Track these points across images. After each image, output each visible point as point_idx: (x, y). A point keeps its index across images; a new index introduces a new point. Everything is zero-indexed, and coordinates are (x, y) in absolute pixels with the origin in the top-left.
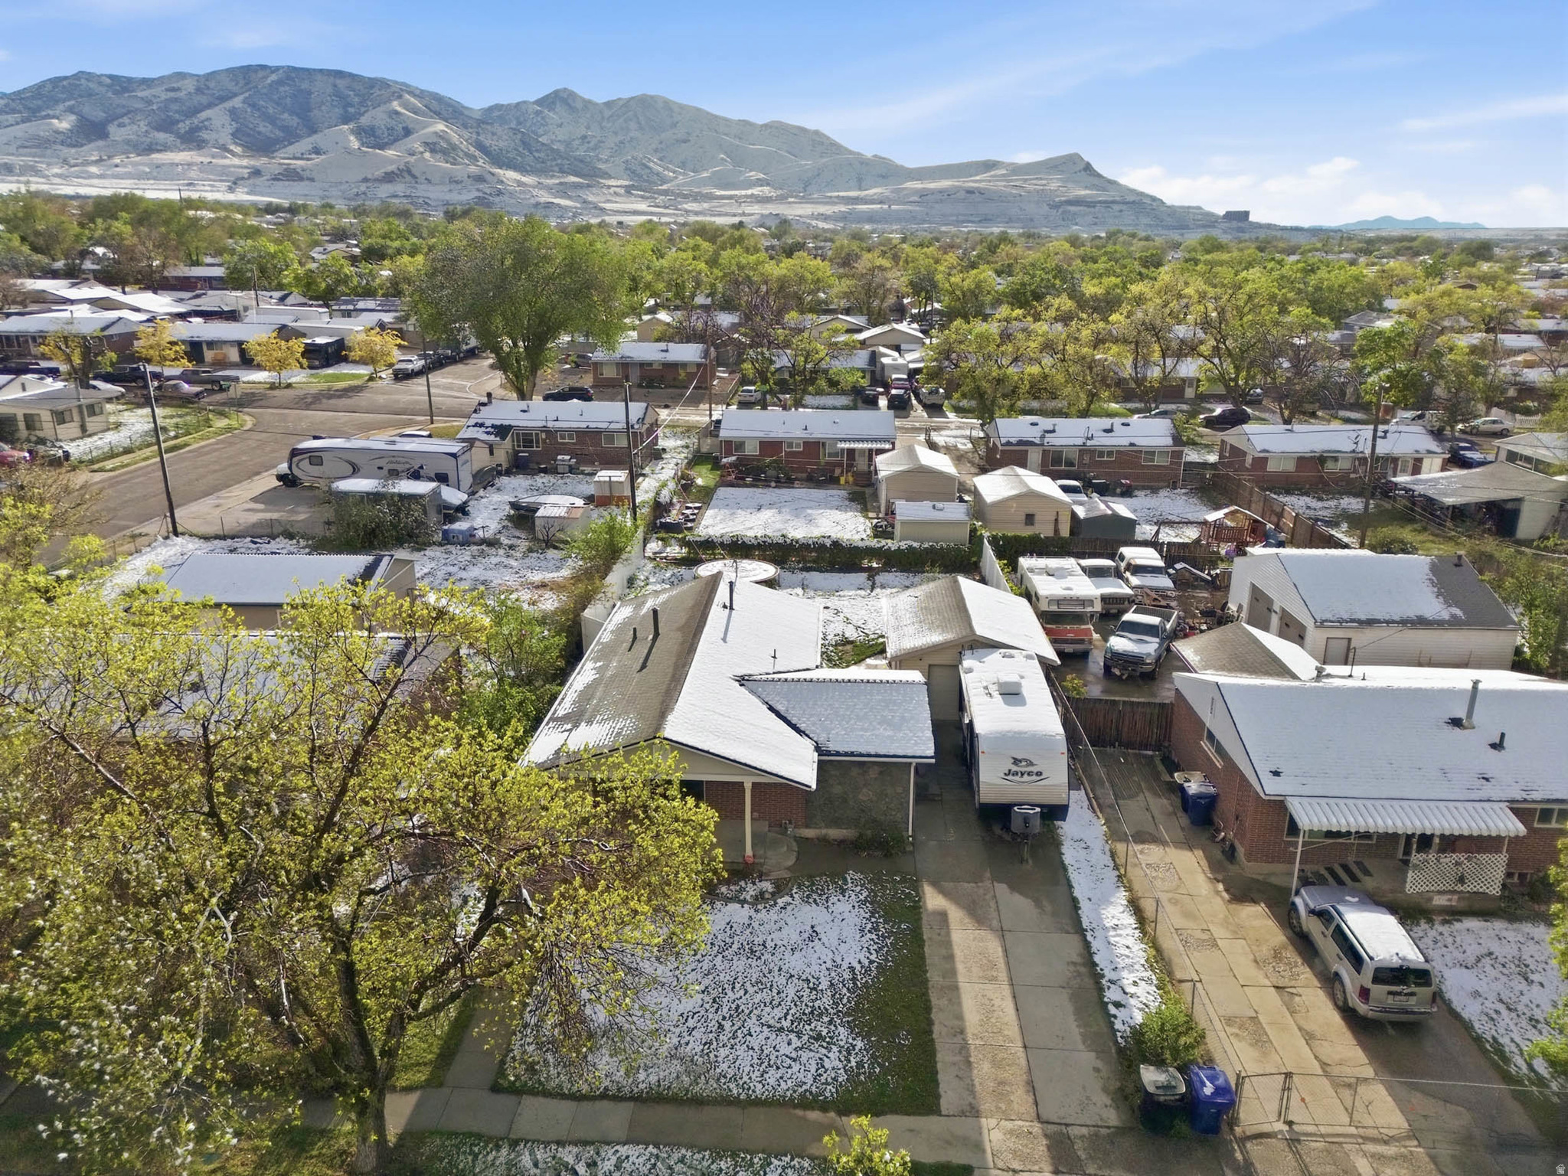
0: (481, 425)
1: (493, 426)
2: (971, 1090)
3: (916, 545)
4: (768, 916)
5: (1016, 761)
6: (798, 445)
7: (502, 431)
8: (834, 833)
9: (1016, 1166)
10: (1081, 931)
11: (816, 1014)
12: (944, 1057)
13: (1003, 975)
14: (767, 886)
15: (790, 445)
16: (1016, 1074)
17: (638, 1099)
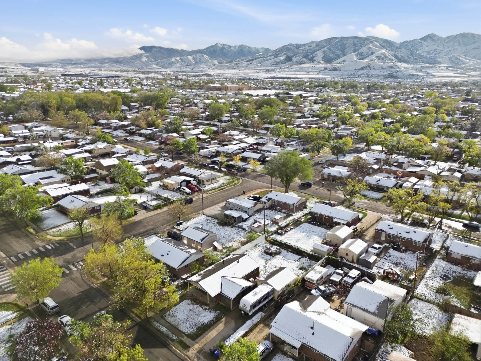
2: (200, 341)
4: (204, 311)
7: (270, 199)
8: (223, 305)
9: (194, 349)
10: (235, 331)
11: (195, 325)
12: (202, 336)
13: (219, 332)
14: (208, 308)
15: (325, 216)
16: (206, 342)
17: (171, 324)
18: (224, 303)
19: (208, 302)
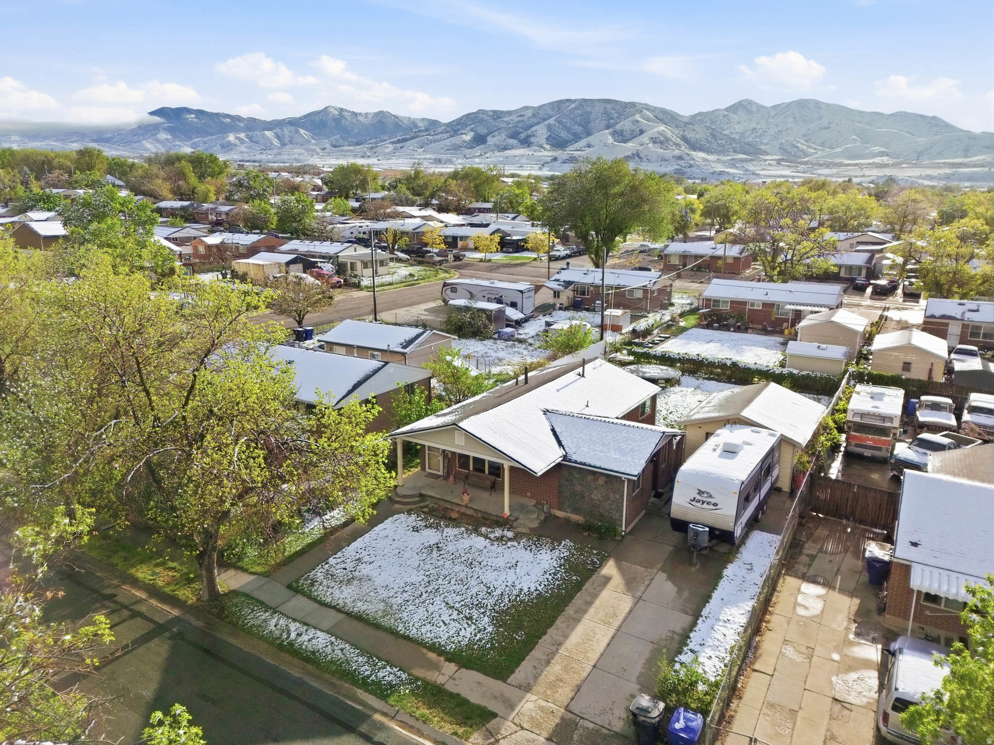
0: (558, 280)
1: (564, 281)
2: (536, 678)
3: (795, 372)
4: (496, 548)
5: (700, 493)
6: (758, 306)
7: (568, 284)
8: (575, 517)
9: (525, 726)
10: (697, 615)
11: (479, 606)
12: (538, 653)
13: (616, 623)
14: (510, 534)
15: (753, 305)
16: (574, 680)
17: (349, 614)
18: (576, 511)
19: (507, 511)
